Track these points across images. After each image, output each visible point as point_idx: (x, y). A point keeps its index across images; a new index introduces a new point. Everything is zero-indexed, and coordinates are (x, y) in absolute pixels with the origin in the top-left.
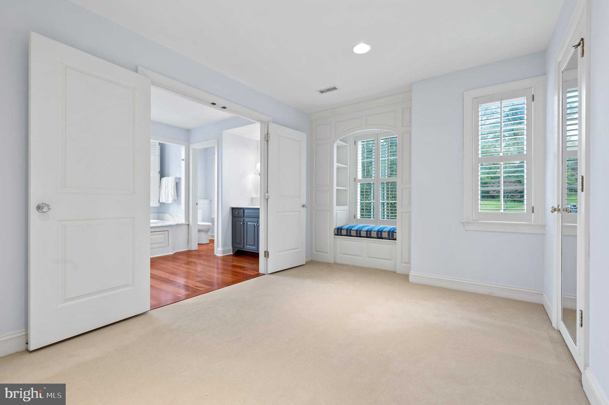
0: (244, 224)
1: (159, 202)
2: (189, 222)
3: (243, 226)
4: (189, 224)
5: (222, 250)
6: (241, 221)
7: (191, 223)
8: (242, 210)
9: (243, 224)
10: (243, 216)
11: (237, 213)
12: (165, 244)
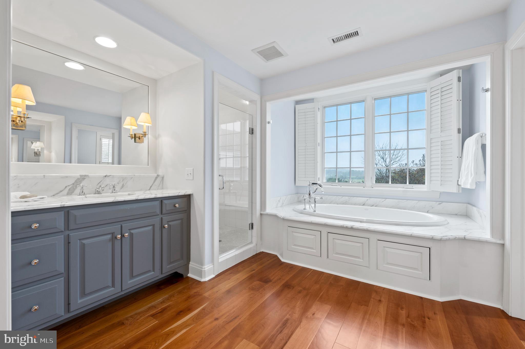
1: (458, 185)
2: (502, 237)
4: (503, 245)
7: (507, 244)
12: (421, 273)
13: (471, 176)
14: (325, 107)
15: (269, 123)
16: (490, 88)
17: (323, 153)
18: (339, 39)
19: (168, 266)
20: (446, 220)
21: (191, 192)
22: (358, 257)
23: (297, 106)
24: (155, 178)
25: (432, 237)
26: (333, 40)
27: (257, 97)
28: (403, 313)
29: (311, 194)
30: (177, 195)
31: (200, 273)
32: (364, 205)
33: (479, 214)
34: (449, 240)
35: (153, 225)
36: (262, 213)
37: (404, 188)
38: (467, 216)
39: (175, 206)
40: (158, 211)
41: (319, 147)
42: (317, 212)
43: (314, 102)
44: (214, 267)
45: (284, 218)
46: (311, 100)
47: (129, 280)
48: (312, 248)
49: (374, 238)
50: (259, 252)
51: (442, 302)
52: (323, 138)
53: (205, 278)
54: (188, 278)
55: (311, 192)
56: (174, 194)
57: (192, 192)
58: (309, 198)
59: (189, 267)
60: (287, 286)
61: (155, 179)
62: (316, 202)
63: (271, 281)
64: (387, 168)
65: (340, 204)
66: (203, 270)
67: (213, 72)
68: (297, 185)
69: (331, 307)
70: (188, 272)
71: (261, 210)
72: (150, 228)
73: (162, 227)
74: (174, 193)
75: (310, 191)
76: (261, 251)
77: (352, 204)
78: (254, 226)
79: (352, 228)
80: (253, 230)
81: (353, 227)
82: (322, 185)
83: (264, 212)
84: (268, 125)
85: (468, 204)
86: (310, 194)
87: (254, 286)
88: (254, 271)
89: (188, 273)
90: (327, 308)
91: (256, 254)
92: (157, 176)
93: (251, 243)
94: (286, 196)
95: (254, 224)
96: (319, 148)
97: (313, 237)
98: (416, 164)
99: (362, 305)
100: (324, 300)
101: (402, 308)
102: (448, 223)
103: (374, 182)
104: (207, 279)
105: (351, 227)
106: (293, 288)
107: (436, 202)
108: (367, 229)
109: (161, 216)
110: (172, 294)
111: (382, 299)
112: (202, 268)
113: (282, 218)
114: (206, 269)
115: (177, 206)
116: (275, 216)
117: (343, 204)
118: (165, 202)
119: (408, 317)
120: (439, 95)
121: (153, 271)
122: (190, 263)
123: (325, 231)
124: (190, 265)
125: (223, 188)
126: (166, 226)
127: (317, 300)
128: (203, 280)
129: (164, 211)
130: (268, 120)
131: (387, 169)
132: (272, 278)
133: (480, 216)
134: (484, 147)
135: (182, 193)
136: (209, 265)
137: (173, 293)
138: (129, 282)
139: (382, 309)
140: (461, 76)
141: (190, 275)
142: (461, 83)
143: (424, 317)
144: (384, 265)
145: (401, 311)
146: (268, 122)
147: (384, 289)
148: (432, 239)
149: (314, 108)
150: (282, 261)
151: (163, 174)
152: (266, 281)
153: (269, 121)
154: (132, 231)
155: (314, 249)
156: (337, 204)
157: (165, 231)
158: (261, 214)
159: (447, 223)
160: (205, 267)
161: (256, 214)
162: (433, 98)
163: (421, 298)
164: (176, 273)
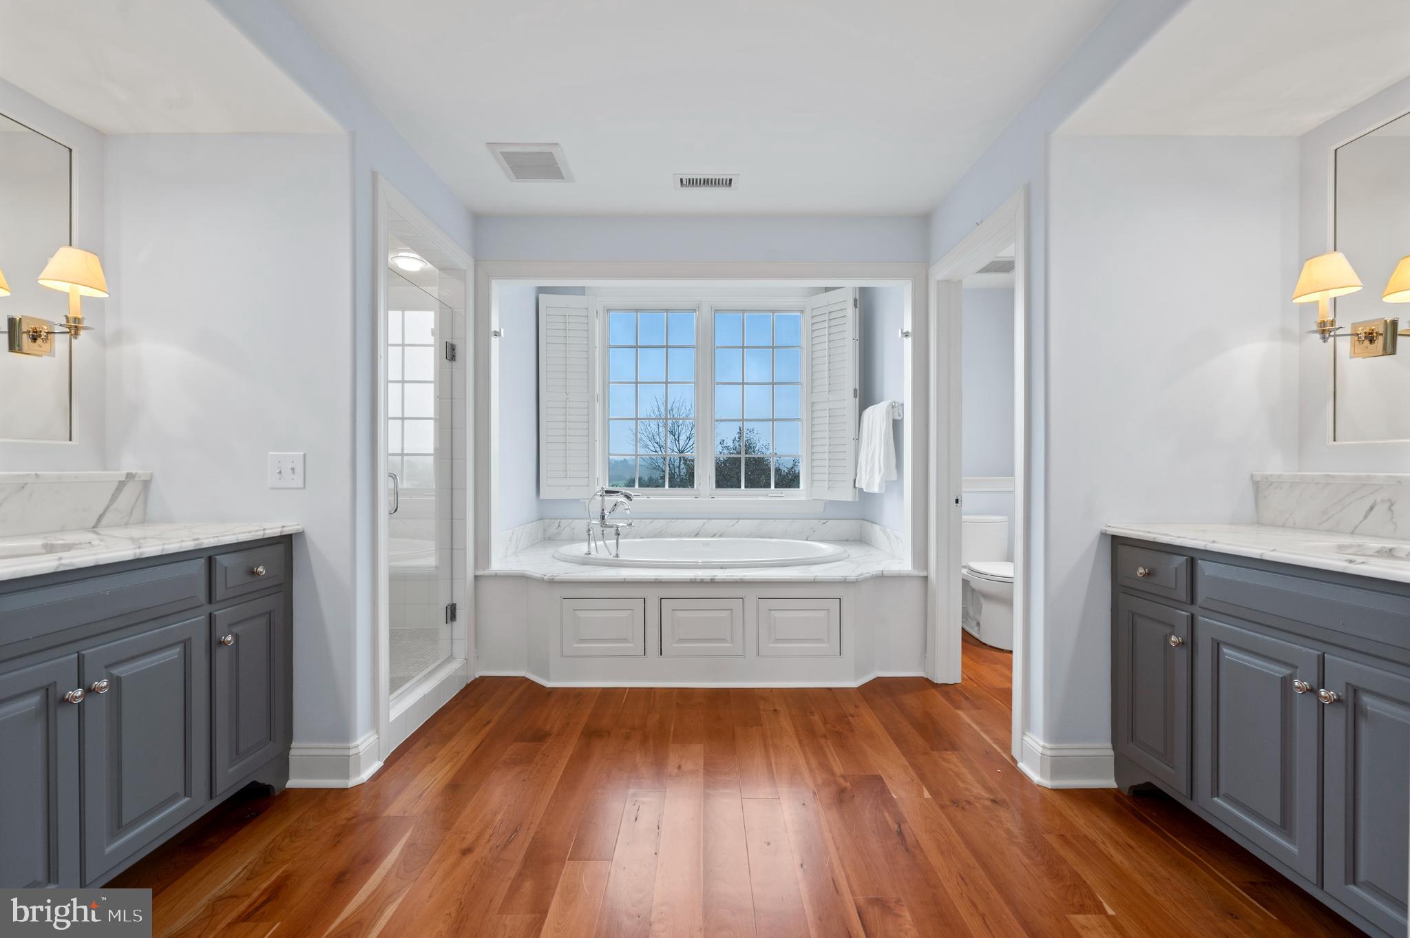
0: (1191, 644)
1: (855, 487)
2: (926, 566)
3: (1182, 657)
4: (926, 578)
5: (1049, 753)
6: (1173, 629)
7: (932, 575)
8: (1180, 560)
9: (1183, 644)
10: (1183, 594)
11: (1141, 570)
12: (828, 645)
13: (880, 472)
14: (608, 310)
15: (497, 334)
16: (910, 331)
17: (607, 421)
18: (692, 183)
19: (230, 767)
20: (845, 551)
21: (298, 527)
22: (723, 640)
23: (541, 296)
24: (115, 485)
25: (845, 579)
26: (682, 180)
27: (465, 262)
28: (816, 718)
29: (606, 517)
30: (261, 537)
31: (343, 765)
32: (697, 535)
33: (885, 534)
34: (866, 580)
35: (186, 644)
36: (480, 573)
37: (767, 496)
38: (861, 540)
39: (253, 573)
40: (202, 595)
41: (598, 404)
42: (621, 557)
43: (584, 295)
44: (378, 738)
45: (553, 579)
46: (581, 291)
47: (109, 844)
48: (625, 640)
49: (751, 595)
50: (473, 679)
51: (858, 688)
52: (606, 384)
53: (358, 773)
54: (287, 792)
55: (605, 511)
56: (252, 534)
57: (298, 525)
58: (601, 526)
59: (290, 758)
60: (593, 734)
61: (117, 489)
62: (619, 535)
63: (547, 735)
64: (682, 455)
65: (648, 537)
66: (352, 752)
67: (374, 176)
68: (542, 497)
69: (703, 745)
70: (286, 776)
71: (476, 565)
72: (174, 653)
73: (213, 644)
74: (250, 532)
75: (603, 510)
76: (477, 677)
77: (672, 536)
78: (459, 613)
79: (713, 582)
80: (455, 624)
81: (714, 579)
82: (631, 495)
83: (483, 570)
84: (495, 341)
85: (862, 521)
86: (603, 517)
87: (514, 756)
88: (490, 726)
89: (288, 780)
90: (697, 749)
91: (468, 686)
92: (126, 478)
93: (451, 658)
94: (521, 525)
95: (457, 608)
96: (598, 407)
97: (625, 614)
98: (727, 448)
99: (752, 727)
100: (684, 737)
101: (812, 713)
102: (849, 556)
103: (714, 487)
104: (365, 775)
105: (712, 579)
106: (609, 733)
107: (818, 521)
108: (741, 579)
109: (209, 608)
110: (271, 846)
111: (778, 707)
112: (349, 749)
113: (549, 579)
114: (361, 748)
115: (261, 572)
116: (523, 579)
117: (654, 536)
118: (223, 560)
119: (825, 722)
120: (826, 325)
121: (185, 796)
122: (294, 745)
123: (653, 595)
124: (292, 752)
125: (395, 511)
126: (229, 638)
127: (671, 741)
128: (352, 782)
129: (220, 592)
130: (495, 326)
131: (680, 458)
132: (548, 727)
133: (888, 538)
134: (897, 425)
135: (273, 529)
136: (366, 736)
137: (270, 843)
138: (108, 850)
139: (786, 723)
140: (857, 298)
141: (293, 783)
142: (857, 309)
143: (846, 716)
144: (771, 645)
145: (811, 717)
146: (495, 332)
147: (772, 690)
148: (844, 582)
149: (587, 309)
150: (548, 687)
151: (150, 472)
152: (539, 737)
153: (498, 330)
154: (116, 671)
155: (628, 642)
156: (642, 538)
157: (222, 656)
158: (476, 577)
159: (846, 556)
160: (358, 742)
161: (465, 579)
162: (815, 327)
163: (830, 689)
164: (254, 784)
